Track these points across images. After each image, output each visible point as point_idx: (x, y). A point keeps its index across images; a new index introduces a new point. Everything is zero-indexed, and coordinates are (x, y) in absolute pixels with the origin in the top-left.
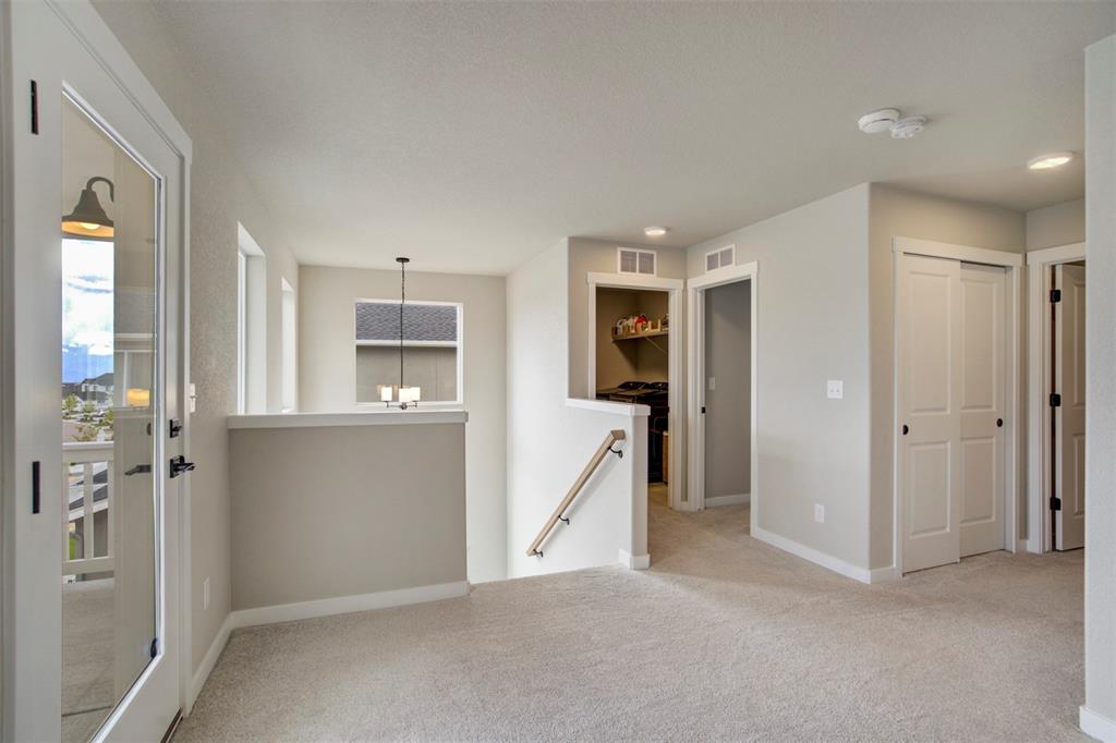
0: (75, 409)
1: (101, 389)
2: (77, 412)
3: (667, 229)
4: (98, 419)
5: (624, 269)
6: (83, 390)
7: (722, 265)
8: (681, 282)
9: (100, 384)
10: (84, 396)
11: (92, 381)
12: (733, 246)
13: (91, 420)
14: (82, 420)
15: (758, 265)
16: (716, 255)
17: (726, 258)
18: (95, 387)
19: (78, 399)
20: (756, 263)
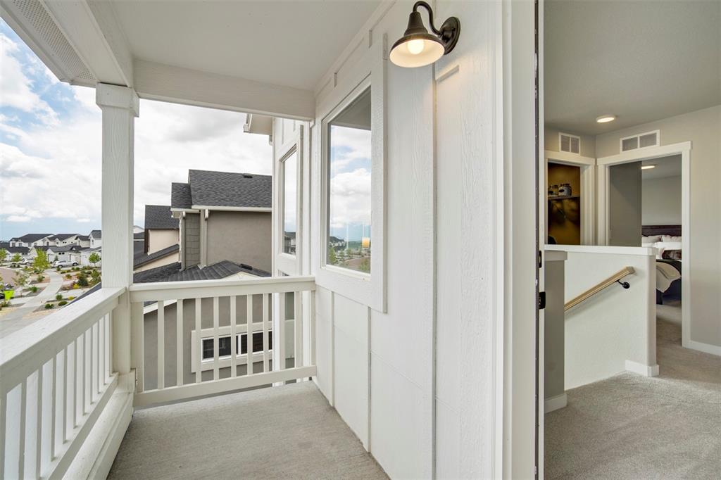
0: (5, 259)
1: (25, 245)
2: (6, 261)
3: (617, 116)
4: (24, 266)
5: (563, 149)
6: (11, 246)
7: (641, 147)
8: (594, 160)
9: (24, 242)
10: (13, 250)
11: (17, 240)
12: (658, 132)
13: (19, 267)
14: (11, 267)
15: (692, 144)
16: (636, 139)
17: (649, 140)
18: (20, 244)
19: (7, 252)
20: (690, 142)
